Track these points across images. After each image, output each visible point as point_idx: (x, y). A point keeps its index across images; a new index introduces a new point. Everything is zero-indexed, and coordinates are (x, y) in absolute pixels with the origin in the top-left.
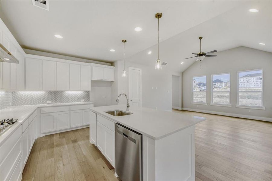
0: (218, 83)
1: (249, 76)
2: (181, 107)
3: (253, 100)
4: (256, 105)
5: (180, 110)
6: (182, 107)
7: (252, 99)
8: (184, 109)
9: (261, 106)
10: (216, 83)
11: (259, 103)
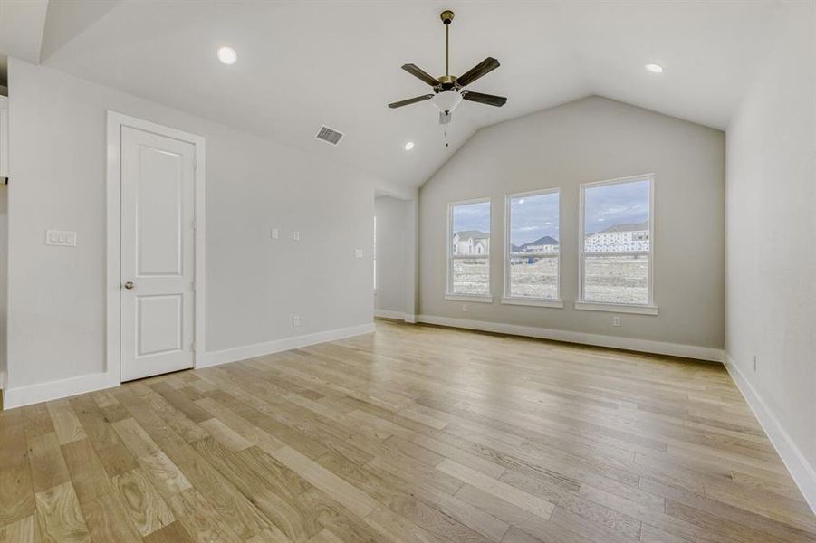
0: (549, 246)
1: (615, 230)
2: (413, 311)
3: (623, 288)
4: (632, 300)
5: (410, 324)
6: (418, 311)
7: (623, 285)
8: (425, 318)
9: (646, 302)
10: (545, 246)
11: (640, 295)
